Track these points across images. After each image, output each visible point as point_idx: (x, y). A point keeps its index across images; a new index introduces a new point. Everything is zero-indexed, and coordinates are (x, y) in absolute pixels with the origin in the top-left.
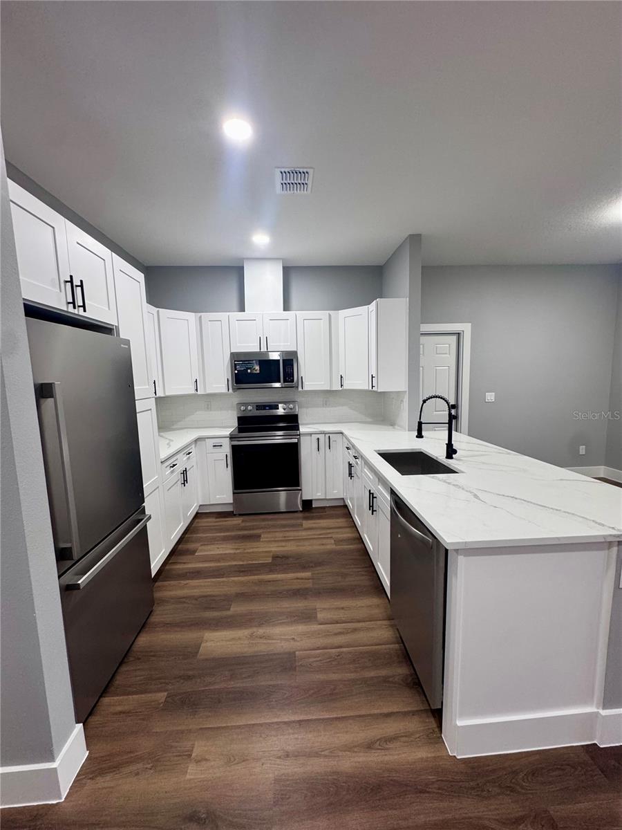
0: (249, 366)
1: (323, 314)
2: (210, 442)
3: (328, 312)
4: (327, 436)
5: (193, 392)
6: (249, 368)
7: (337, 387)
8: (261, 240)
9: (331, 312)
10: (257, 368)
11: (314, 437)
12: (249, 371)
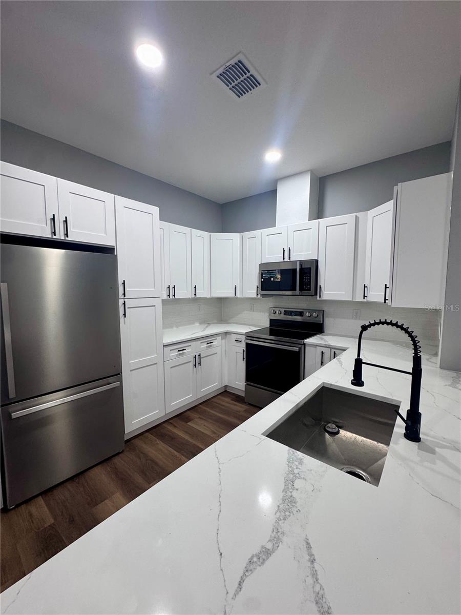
0: (272, 275)
1: (349, 218)
2: (234, 337)
3: (356, 214)
4: (333, 351)
5: (234, 295)
6: (272, 277)
7: (359, 298)
8: (273, 156)
9: (358, 214)
10: (279, 276)
11: (320, 350)
12: (272, 279)
